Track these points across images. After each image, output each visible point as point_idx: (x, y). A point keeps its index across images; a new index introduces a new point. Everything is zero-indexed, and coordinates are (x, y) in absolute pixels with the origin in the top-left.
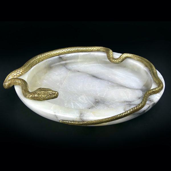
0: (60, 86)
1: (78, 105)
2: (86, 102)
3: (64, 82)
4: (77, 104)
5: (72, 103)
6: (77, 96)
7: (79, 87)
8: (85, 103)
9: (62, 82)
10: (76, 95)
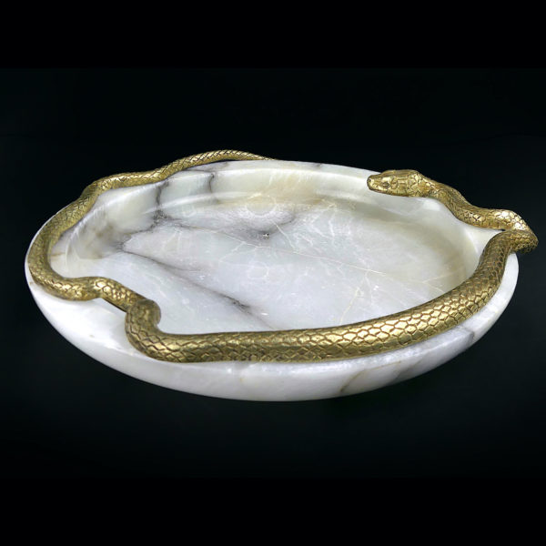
0: (367, 280)
1: (317, 231)
2: (295, 235)
3: (356, 295)
4: (321, 233)
5: (333, 234)
6: (317, 249)
7: (306, 274)
8: (297, 234)
9: (362, 293)
10: (320, 252)
